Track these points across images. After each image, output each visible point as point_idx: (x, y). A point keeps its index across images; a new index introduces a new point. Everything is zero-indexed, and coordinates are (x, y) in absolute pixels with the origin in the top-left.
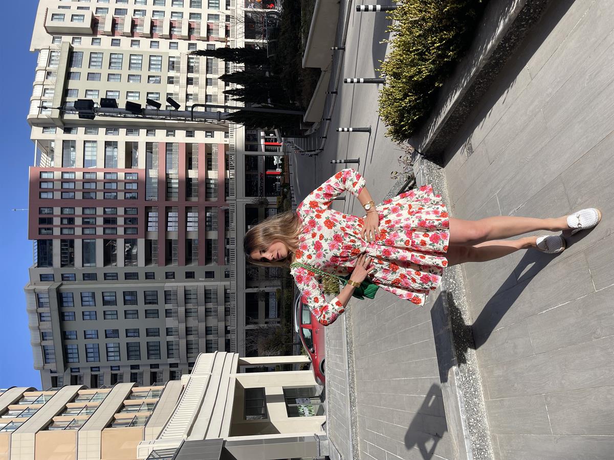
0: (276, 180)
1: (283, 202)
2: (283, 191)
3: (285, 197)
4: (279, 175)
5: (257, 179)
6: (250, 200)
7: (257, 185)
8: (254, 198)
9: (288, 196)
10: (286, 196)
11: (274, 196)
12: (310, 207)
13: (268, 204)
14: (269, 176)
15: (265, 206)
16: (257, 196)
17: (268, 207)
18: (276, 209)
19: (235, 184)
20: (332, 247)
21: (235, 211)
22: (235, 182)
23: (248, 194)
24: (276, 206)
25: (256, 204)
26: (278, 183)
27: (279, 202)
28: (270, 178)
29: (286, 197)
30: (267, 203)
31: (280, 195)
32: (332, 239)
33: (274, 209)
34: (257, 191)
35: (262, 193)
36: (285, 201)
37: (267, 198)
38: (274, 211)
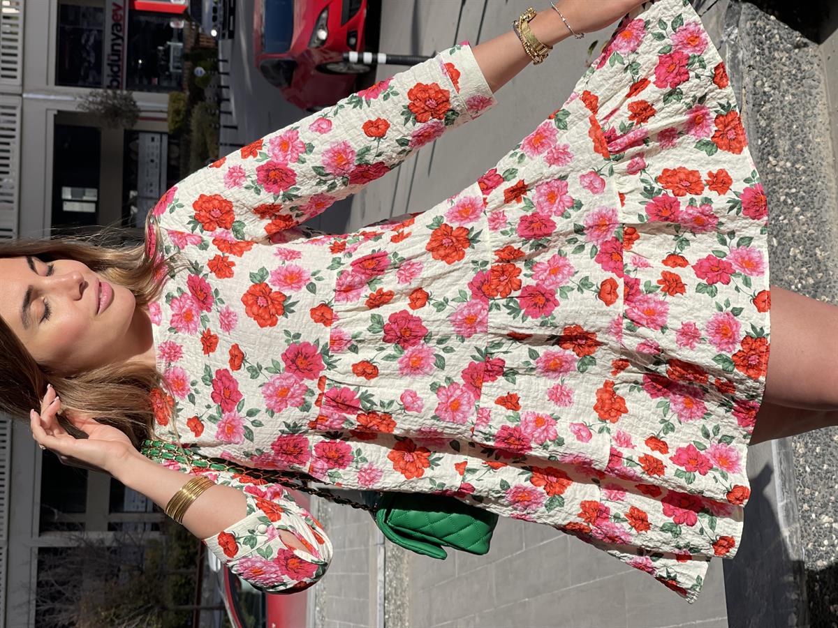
0: (169, 34)
1: (189, 113)
2: (192, 75)
3: (197, 96)
4: (179, 16)
5: (102, 24)
6: (74, 99)
7: (99, 45)
8: (88, 90)
9: (209, 93)
10: (202, 91)
11: (159, 89)
12: (196, 220)
13: (137, 117)
14: (142, 18)
15: (123, 125)
16: (97, 84)
17: (136, 127)
18: (165, 138)
19: (20, 37)
20: (280, 397)
21: (17, 134)
22: (20, 30)
23: (67, 74)
24: (165, 127)
25: (91, 114)
26: (175, 45)
27: (177, 112)
28: (147, 23)
29: (203, 99)
30: (133, 113)
31: (180, 87)
32: (276, 364)
33: (157, 137)
34: (98, 67)
35: (115, 76)
36: (196, 111)
37: (136, 95)
38: (157, 143)
